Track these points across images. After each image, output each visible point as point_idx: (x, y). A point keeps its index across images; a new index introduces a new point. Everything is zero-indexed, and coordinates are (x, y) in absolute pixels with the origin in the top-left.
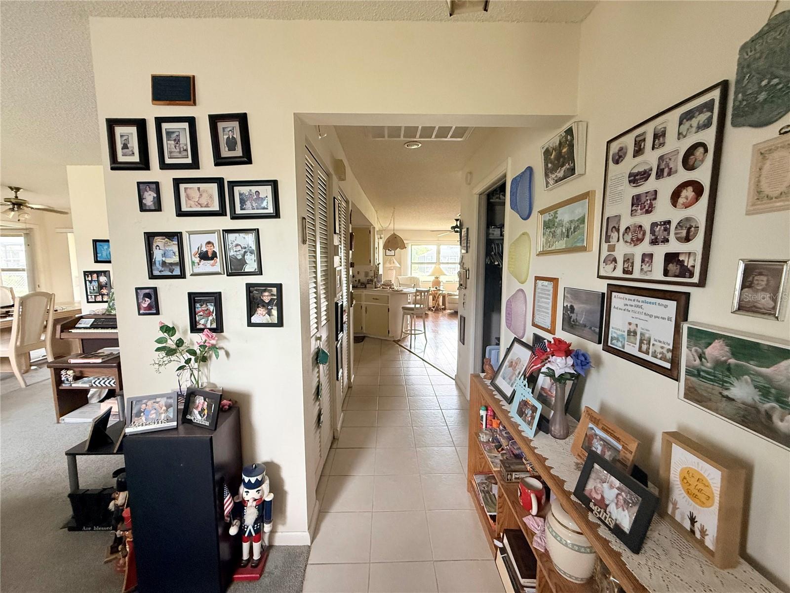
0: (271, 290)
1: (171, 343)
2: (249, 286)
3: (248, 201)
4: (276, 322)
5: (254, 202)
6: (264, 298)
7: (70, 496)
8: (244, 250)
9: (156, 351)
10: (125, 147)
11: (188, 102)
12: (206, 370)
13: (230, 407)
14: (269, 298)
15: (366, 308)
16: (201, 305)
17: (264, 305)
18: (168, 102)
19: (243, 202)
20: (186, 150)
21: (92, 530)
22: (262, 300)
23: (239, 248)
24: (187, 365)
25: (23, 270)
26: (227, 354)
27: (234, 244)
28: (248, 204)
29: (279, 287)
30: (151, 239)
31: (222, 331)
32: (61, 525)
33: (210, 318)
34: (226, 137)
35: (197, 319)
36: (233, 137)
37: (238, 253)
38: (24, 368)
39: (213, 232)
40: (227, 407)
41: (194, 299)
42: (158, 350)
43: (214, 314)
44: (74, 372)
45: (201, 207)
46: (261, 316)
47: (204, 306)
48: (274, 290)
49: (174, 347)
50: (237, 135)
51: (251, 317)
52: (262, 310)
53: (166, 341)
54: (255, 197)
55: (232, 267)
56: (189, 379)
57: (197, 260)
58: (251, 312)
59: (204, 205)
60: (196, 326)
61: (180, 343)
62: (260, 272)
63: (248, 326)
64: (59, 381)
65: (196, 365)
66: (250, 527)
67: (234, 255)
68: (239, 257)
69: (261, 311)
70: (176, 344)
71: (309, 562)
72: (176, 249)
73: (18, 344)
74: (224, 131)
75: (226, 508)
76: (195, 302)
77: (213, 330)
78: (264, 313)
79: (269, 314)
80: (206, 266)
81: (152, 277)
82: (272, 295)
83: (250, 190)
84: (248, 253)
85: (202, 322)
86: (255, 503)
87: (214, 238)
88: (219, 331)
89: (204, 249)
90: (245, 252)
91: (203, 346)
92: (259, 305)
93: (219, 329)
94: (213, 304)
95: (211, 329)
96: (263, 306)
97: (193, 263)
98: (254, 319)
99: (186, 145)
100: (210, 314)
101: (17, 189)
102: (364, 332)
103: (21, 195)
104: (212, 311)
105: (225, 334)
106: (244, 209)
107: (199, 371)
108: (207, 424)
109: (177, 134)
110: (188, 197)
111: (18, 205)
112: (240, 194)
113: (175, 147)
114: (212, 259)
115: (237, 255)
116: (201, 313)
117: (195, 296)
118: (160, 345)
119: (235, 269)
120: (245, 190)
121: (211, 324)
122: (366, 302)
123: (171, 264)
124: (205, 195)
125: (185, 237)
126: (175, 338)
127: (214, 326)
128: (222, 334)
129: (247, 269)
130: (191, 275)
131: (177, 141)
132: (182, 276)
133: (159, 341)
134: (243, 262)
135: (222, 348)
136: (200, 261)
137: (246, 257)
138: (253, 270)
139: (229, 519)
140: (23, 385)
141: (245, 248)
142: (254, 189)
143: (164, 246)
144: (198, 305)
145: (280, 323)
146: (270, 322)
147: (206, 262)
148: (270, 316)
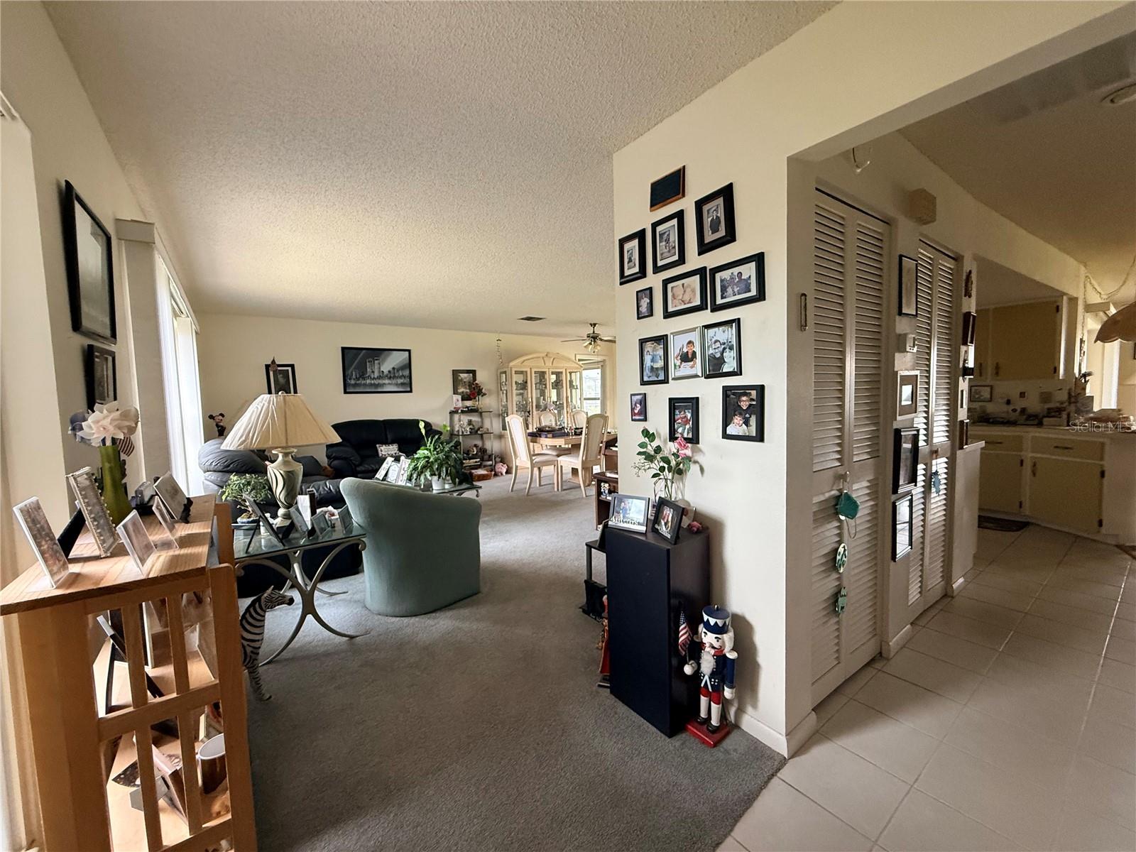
0: (750, 394)
1: (650, 450)
2: (726, 390)
3: (730, 287)
4: (754, 435)
5: (735, 287)
6: (742, 403)
7: (585, 581)
8: (723, 346)
9: (638, 454)
10: (630, 261)
11: (677, 197)
12: (681, 484)
13: (698, 532)
14: (748, 403)
15: (1035, 465)
16: (680, 413)
17: (741, 412)
18: (661, 204)
19: (724, 289)
20: (674, 247)
21: (595, 619)
22: (740, 406)
23: (718, 344)
24: (661, 474)
25: (599, 399)
26: (702, 470)
27: (713, 340)
28: (729, 290)
29: (761, 389)
30: (644, 344)
31: (698, 442)
32: (580, 606)
33: (687, 427)
34: (710, 219)
35: (676, 426)
36: (717, 216)
37: (717, 351)
38: (587, 482)
39: (693, 330)
40: (695, 529)
41: (674, 406)
42: (640, 453)
43: (691, 423)
44: (609, 486)
45: (685, 304)
46: (738, 427)
47: (682, 413)
48: (754, 393)
49: (653, 453)
50: (721, 214)
51: (727, 426)
52: (739, 418)
53: (646, 447)
54: (737, 280)
55: (711, 368)
56: (663, 489)
57: (678, 363)
58: (726, 422)
59: (686, 302)
60: (675, 434)
61: (658, 449)
62: (738, 372)
63: (723, 438)
64: (599, 493)
65: (670, 476)
66: (707, 678)
67: (712, 354)
68: (718, 355)
69: (738, 420)
70: (655, 450)
71: (779, 775)
72: (661, 352)
73: (584, 458)
74: (708, 213)
75: (681, 636)
76: (675, 409)
77: (688, 440)
78: (741, 422)
79: (747, 423)
80: (686, 369)
81: (643, 383)
82: (752, 400)
83: (732, 273)
84: (727, 350)
85: (680, 430)
86: (713, 652)
87: (695, 337)
88: (695, 442)
89: (685, 350)
90: (724, 349)
91: (676, 455)
92: (736, 413)
93: (694, 440)
94: (690, 411)
95: (685, 439)
96: (740, 414)
97: (675, 365)
98: (730, 431)
99: (674, 242)
100: (687, 422)
101: (595, 325)
102: (1027, 513)
103: (598, 330)
104: (689, 418)
105: (700, 446)
106: (725, 298)
107: (673, 483)
108: (669, 536)
109: (667, 233)
110: (674, 296)
111: (594, 338)
112: (722, 281)
113: (666, 247)
114: (691, 360)
115: (716, 353)
116: (680, 421)
117: (675, 401)
118: (642, 450)
119: (714, 369)
120: (726, 274)
121: (688, 433)
122: (1033, 452)
123: (657, 369)
124: (688, 290)
125: (671, 338)
126: (655, 444)
127: (690, 436)
128: (698, 445)
129: (726, 369)
130: (673, 379)
131: (667, 241)
132: (666, 381)
133: (642, 445)
134: (720, 361)
135: (696, 462)
136: (681, 363)
137: (724, 354)
138: (731, 370)
139: (684, 653)
140: (584, 496)
141: (724, 344)
142: (736, 270)
143: (653, 351)
144: (677, 412)
145: (760, 437)
146: (747, 434)
147: (686, 364)
148: (747, 426)
